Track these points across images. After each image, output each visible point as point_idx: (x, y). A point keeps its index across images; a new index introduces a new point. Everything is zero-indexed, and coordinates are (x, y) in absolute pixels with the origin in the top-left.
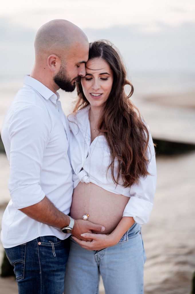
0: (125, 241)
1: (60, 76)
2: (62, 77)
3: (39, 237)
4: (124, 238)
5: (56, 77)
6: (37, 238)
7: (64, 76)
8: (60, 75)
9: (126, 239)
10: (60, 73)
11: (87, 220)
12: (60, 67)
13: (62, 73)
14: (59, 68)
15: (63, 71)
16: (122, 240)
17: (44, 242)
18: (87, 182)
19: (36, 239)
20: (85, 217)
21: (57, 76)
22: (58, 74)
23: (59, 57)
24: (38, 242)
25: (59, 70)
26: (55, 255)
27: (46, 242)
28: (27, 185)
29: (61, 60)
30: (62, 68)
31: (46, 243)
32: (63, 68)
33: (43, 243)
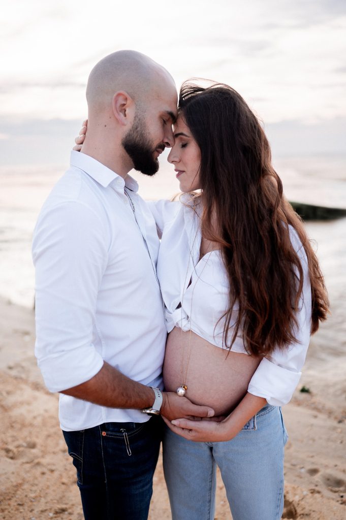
0: (252, 429)
1: (135, 135)
2: (137, 136)
3: (104, 423)
4: (249, 424)
5: (126, 137)
6: (101, 425)
7: (142, 135)
8: (135, 133)
9: (254, 426)
10: (135, 128)
11: (184, 396)
12: (135, 117)
13: (139, 129)
14: (133, 119)
15: (139, 126)
16: (246, 428)
17: (112, 431)
18: (185, 329)
19: (98, 426)
20: (181, 391)
21: (129, 135)
22: (131, 131)
23: (133, 98)
24: (102, 431)
25: (133, 123)
26: (130, 454)
27: (115, 432)
28: (63, 351)
29: (135, 103)
30: (137, 119)
31: (114, 434)
32: (139, 120)
33: (109, 433)
